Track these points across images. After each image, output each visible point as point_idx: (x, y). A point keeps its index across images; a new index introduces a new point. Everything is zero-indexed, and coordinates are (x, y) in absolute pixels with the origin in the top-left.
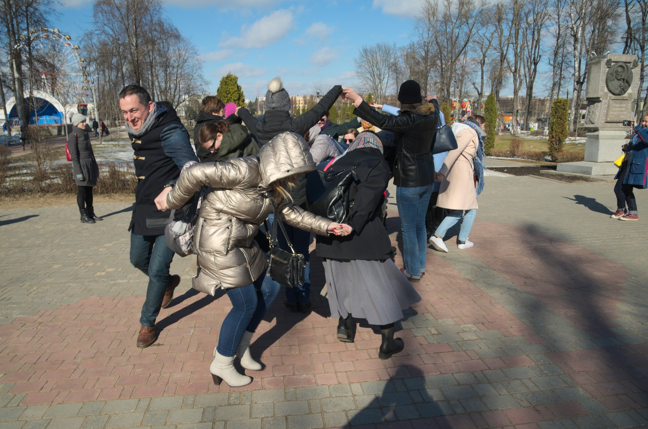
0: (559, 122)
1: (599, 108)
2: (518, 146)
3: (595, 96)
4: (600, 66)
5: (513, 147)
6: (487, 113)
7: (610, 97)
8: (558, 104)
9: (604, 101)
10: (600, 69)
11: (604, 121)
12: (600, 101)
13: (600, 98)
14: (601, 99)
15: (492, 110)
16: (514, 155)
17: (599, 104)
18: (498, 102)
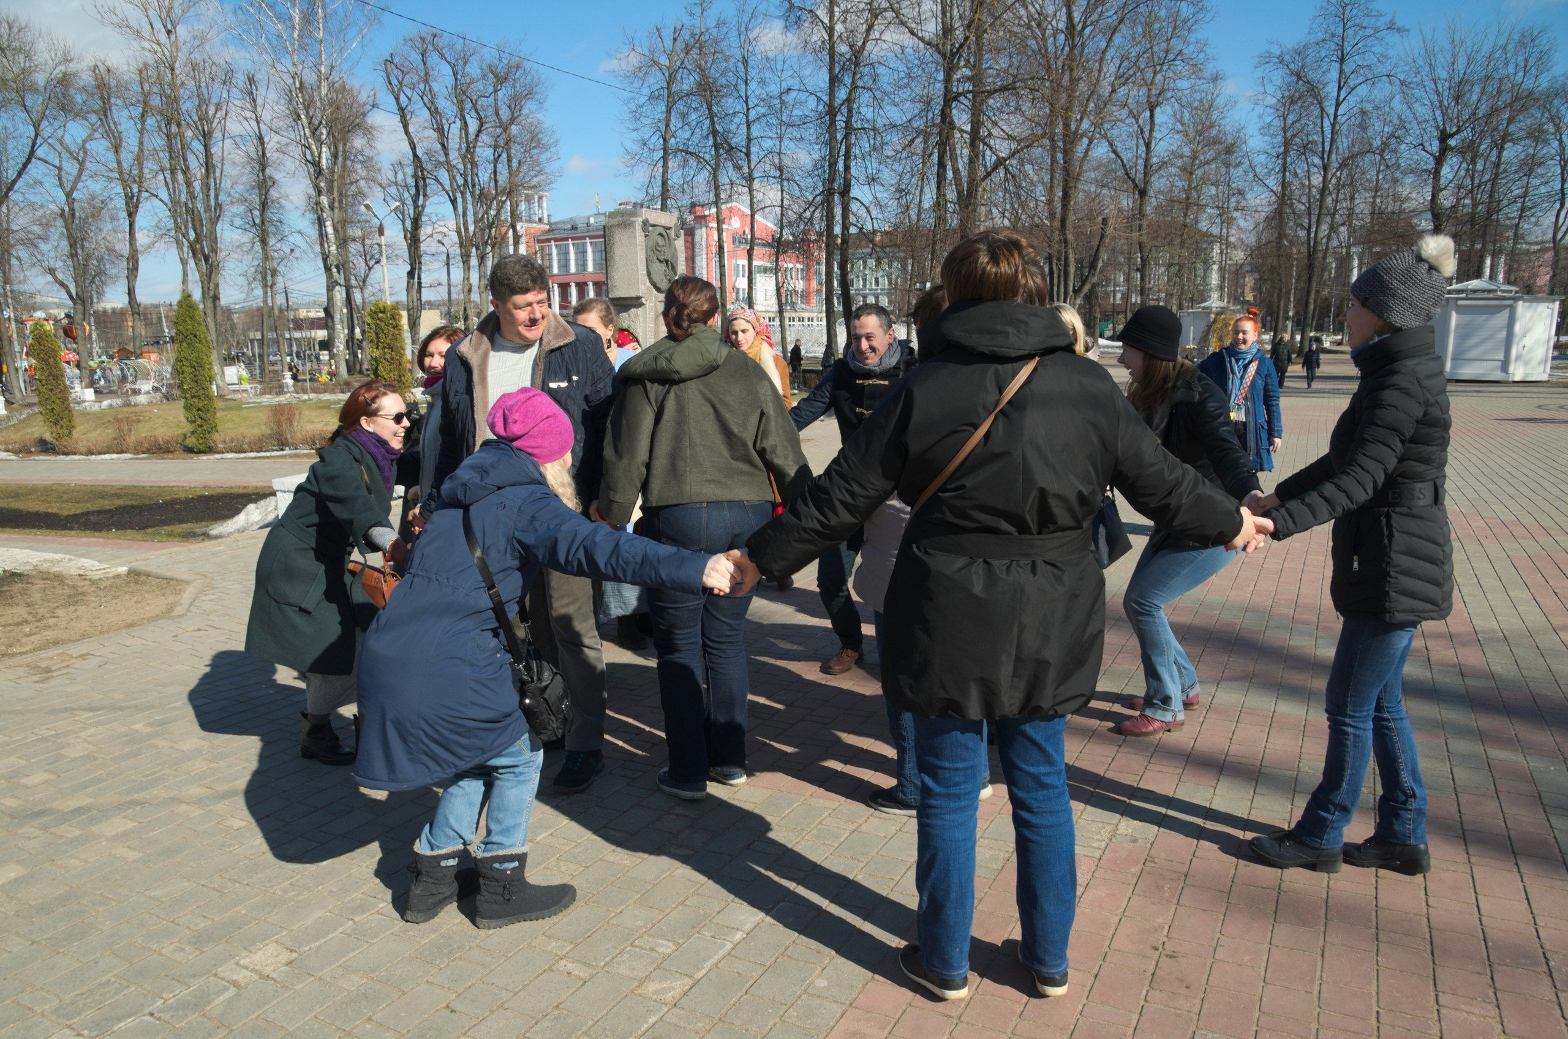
0: (388, 356)
1: (641, 319)
2: (290, 420)
3: (633, 295)
4: (634, 232)
5: (279, 423)
6: (185, 344)
7: (656, 298)
8: (380, 315)
9: (648, 304)
12: (641, 305)
13: (640, 298)
14: (643, 300)
15: (195, 336)
16: (282, 444)
17: (640, 311)
18: (136, 316)
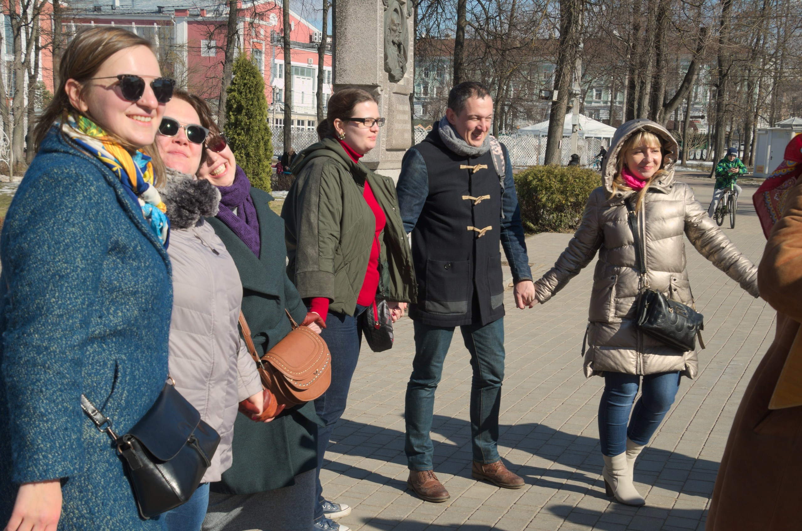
10: (376, 11)
11: (384, 147)
